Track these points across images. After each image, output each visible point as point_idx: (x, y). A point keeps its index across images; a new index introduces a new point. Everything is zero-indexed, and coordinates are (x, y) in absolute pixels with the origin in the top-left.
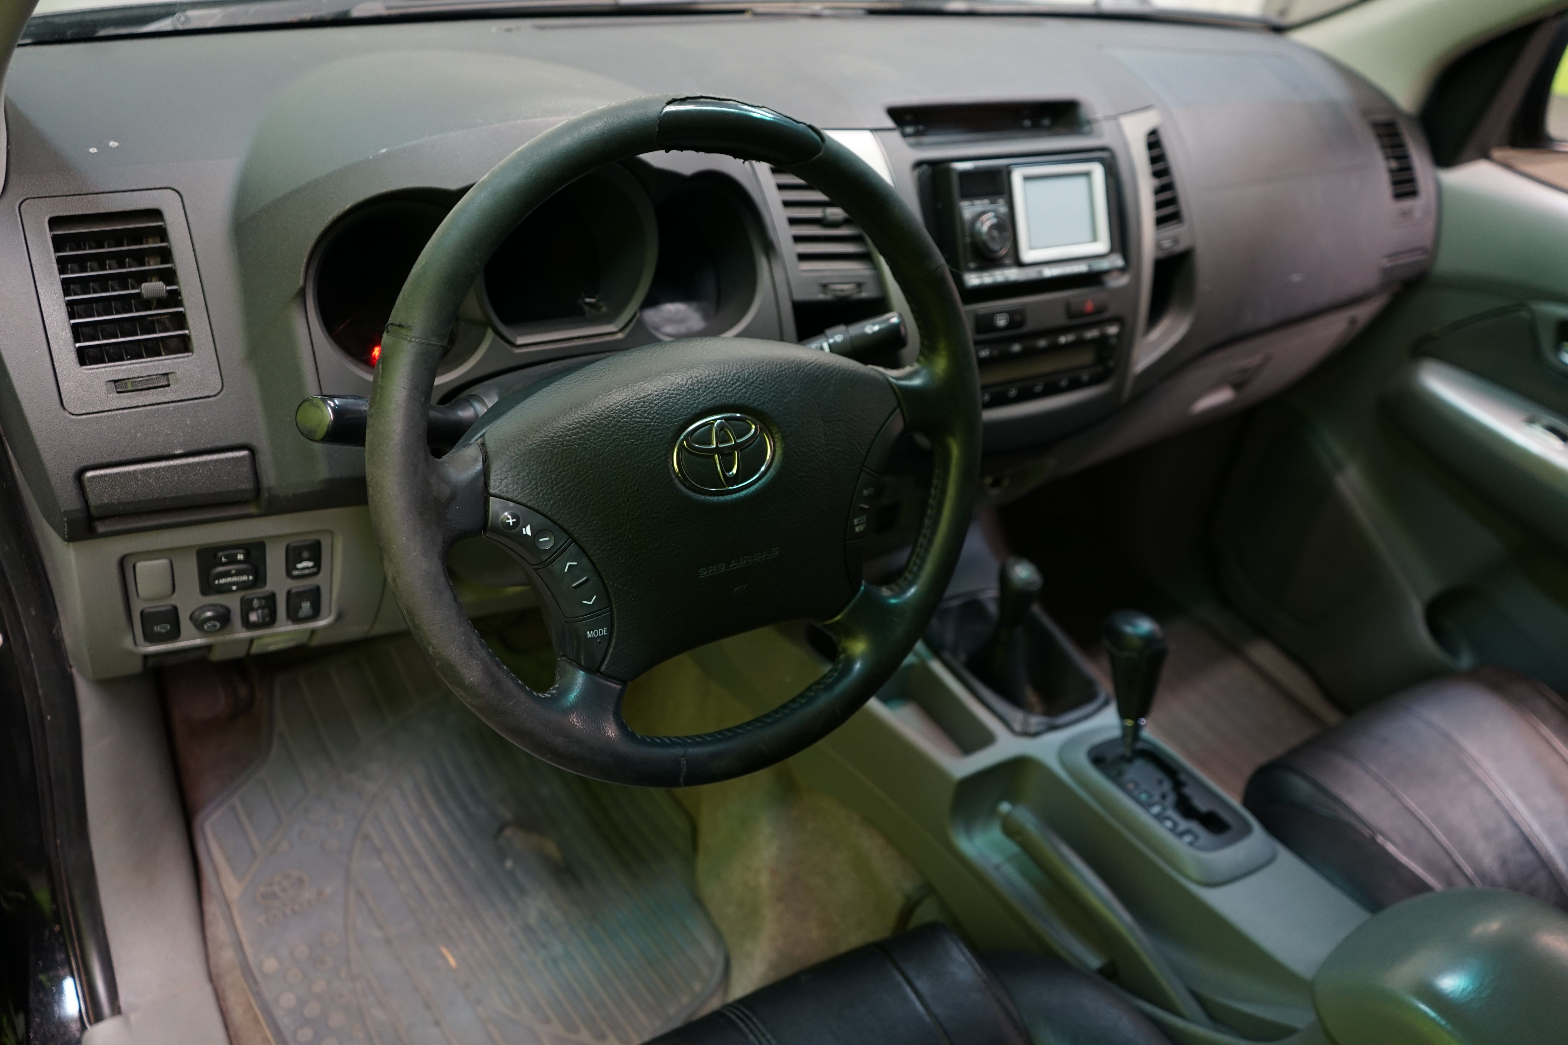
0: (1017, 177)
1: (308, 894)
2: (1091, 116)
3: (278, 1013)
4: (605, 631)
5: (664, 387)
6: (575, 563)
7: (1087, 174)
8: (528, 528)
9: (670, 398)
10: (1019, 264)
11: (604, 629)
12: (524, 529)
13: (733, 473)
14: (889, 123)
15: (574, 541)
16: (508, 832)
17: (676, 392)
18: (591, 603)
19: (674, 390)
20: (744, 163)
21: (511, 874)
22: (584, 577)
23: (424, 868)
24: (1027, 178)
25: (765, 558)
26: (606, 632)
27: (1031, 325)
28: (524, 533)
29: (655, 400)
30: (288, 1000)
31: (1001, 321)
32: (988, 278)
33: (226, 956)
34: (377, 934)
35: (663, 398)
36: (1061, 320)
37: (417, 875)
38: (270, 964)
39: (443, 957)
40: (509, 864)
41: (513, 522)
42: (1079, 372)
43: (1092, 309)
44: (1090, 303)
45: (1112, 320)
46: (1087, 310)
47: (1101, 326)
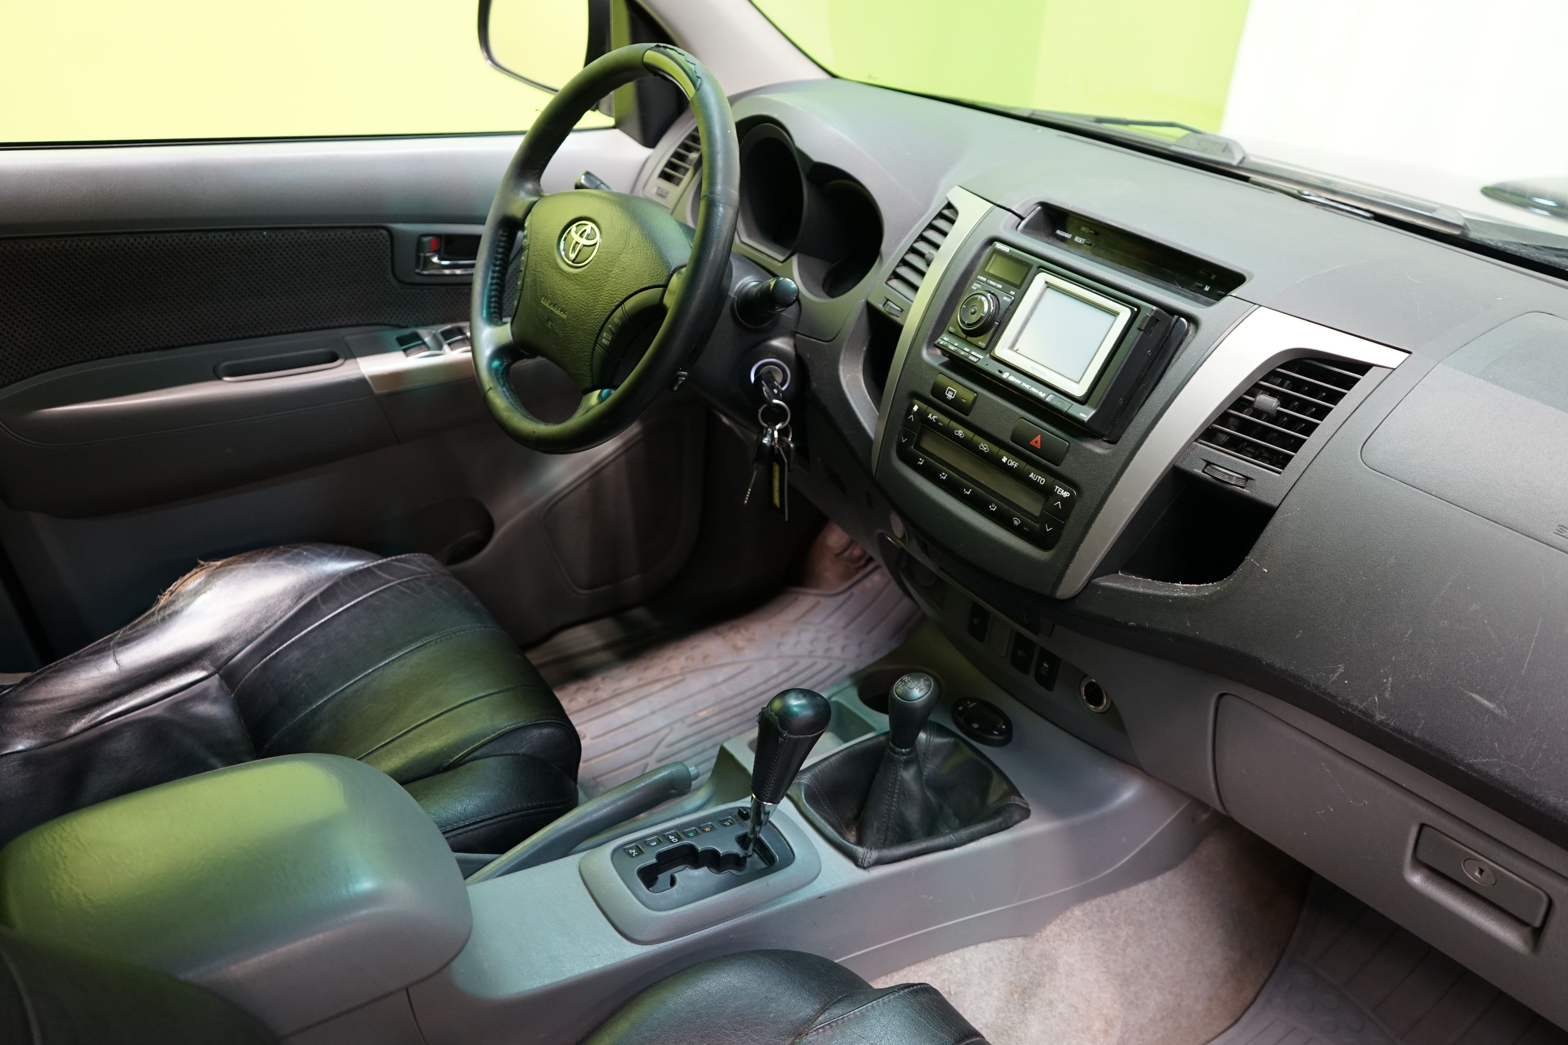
0: (1039, 279)
7: (1113, 314)
10: (990, 355)
25: (561, 314)
27: (972, 417)
31: (950, 395)
32: (954, 346)
42: (1012, 511)
43: (1038, 446)
44: (1038, 438)
45: (1068, 483)
46: (1033, 443)
47: (1051, 479)
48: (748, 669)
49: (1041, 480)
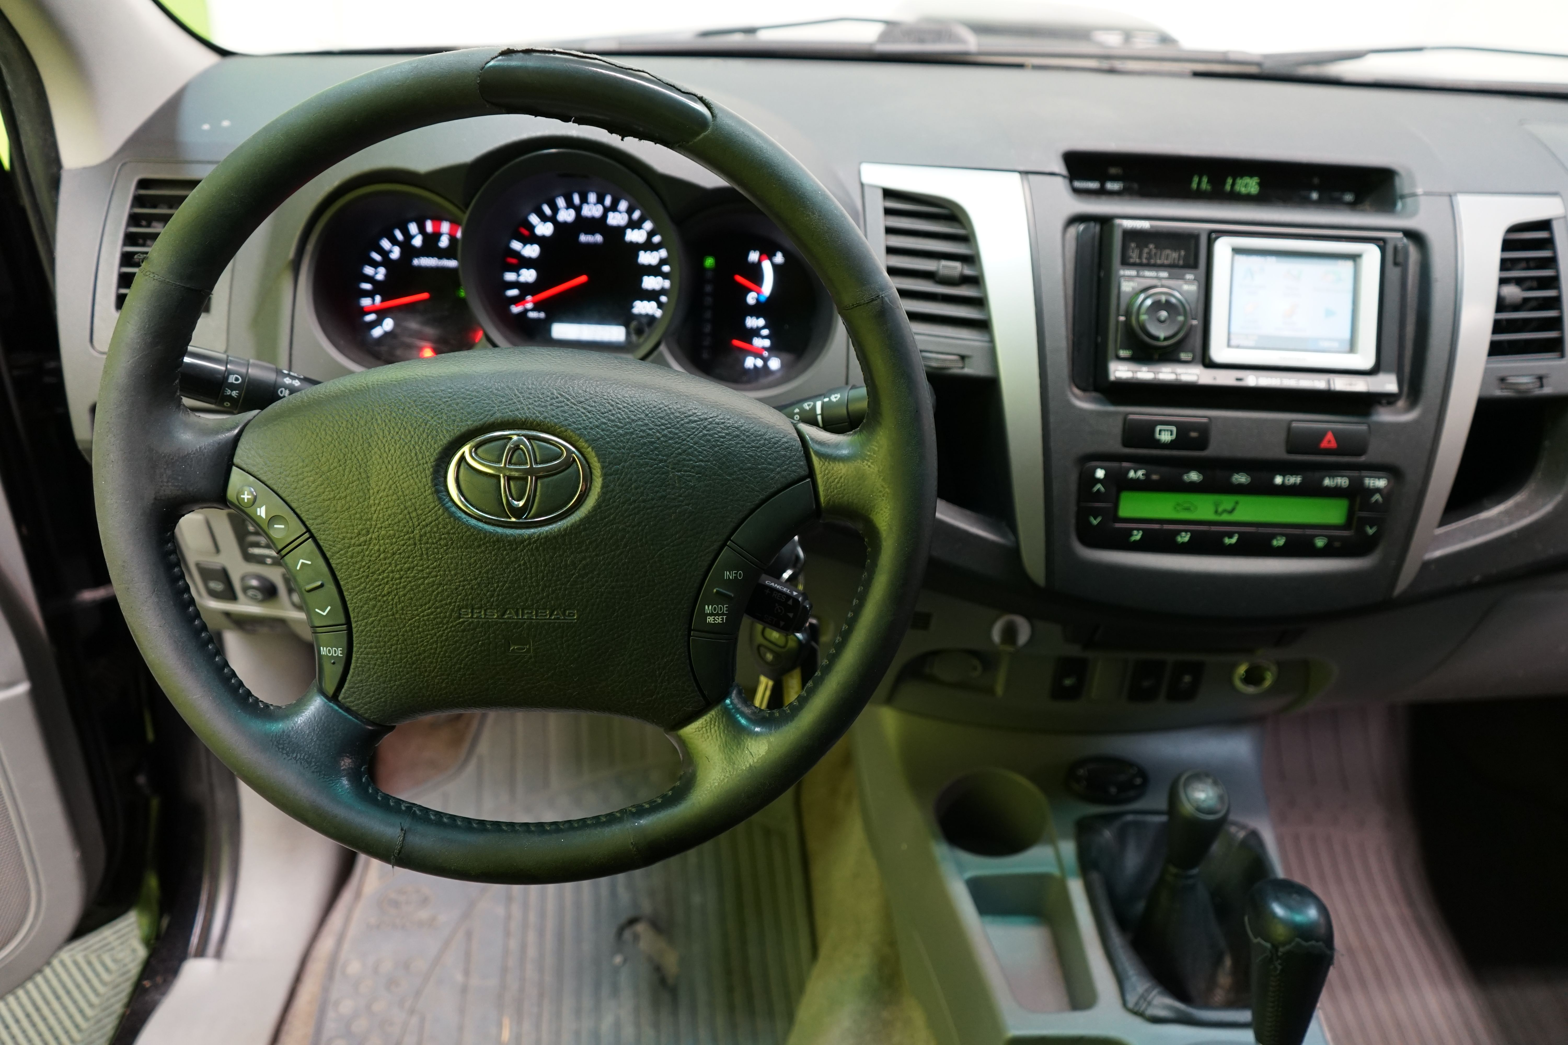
0: (1223, 248)
1: (424, 914)
2: (1406, 190)
3: (331, 1014)
4: (340, 652)
5: (462, 386)
6: (309, 563)
7: (1354, 257)
8: (263, 509)
9: (464, 399)
10: (1210, 364)
11: (339, 649)
12: (258, 509)
13: (519, 504)
14: (1059, 167)
15: (312, 536)
16: (640, 928)
17: (474, 394)
18: (324, 614)
19: (472, 392)
20: (622, 140)
21: (616, 970)
22: (318, 581)
23: (541, 933)
24: (1237, 251)
25: (554, 619)
26: (341, 654)
27: (1215, 449)
28: (259, 514)
29: (445, 398)
30: (347, 1007)
31: (1166, 436)
32: (1145, 374)
33: (326, 944)
34: (459, 977)
35: (455, 397)
36: (1279, 452)
37: (532, 937)
38: (354, 967)
39: (500, 1025)
40: (618, 959)
41: (248, 499)
42: (1309, 532)
43: (1333, 445)
44: (1330, 436)
45: (1377, 469)
46: (1324, 444)
47: (1355, 474)
48: (469, 935)
49: (1342, 482)
